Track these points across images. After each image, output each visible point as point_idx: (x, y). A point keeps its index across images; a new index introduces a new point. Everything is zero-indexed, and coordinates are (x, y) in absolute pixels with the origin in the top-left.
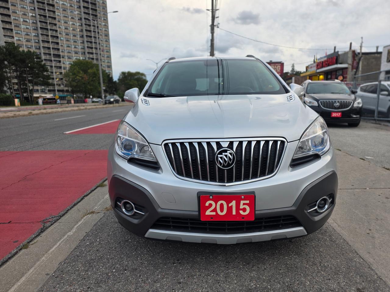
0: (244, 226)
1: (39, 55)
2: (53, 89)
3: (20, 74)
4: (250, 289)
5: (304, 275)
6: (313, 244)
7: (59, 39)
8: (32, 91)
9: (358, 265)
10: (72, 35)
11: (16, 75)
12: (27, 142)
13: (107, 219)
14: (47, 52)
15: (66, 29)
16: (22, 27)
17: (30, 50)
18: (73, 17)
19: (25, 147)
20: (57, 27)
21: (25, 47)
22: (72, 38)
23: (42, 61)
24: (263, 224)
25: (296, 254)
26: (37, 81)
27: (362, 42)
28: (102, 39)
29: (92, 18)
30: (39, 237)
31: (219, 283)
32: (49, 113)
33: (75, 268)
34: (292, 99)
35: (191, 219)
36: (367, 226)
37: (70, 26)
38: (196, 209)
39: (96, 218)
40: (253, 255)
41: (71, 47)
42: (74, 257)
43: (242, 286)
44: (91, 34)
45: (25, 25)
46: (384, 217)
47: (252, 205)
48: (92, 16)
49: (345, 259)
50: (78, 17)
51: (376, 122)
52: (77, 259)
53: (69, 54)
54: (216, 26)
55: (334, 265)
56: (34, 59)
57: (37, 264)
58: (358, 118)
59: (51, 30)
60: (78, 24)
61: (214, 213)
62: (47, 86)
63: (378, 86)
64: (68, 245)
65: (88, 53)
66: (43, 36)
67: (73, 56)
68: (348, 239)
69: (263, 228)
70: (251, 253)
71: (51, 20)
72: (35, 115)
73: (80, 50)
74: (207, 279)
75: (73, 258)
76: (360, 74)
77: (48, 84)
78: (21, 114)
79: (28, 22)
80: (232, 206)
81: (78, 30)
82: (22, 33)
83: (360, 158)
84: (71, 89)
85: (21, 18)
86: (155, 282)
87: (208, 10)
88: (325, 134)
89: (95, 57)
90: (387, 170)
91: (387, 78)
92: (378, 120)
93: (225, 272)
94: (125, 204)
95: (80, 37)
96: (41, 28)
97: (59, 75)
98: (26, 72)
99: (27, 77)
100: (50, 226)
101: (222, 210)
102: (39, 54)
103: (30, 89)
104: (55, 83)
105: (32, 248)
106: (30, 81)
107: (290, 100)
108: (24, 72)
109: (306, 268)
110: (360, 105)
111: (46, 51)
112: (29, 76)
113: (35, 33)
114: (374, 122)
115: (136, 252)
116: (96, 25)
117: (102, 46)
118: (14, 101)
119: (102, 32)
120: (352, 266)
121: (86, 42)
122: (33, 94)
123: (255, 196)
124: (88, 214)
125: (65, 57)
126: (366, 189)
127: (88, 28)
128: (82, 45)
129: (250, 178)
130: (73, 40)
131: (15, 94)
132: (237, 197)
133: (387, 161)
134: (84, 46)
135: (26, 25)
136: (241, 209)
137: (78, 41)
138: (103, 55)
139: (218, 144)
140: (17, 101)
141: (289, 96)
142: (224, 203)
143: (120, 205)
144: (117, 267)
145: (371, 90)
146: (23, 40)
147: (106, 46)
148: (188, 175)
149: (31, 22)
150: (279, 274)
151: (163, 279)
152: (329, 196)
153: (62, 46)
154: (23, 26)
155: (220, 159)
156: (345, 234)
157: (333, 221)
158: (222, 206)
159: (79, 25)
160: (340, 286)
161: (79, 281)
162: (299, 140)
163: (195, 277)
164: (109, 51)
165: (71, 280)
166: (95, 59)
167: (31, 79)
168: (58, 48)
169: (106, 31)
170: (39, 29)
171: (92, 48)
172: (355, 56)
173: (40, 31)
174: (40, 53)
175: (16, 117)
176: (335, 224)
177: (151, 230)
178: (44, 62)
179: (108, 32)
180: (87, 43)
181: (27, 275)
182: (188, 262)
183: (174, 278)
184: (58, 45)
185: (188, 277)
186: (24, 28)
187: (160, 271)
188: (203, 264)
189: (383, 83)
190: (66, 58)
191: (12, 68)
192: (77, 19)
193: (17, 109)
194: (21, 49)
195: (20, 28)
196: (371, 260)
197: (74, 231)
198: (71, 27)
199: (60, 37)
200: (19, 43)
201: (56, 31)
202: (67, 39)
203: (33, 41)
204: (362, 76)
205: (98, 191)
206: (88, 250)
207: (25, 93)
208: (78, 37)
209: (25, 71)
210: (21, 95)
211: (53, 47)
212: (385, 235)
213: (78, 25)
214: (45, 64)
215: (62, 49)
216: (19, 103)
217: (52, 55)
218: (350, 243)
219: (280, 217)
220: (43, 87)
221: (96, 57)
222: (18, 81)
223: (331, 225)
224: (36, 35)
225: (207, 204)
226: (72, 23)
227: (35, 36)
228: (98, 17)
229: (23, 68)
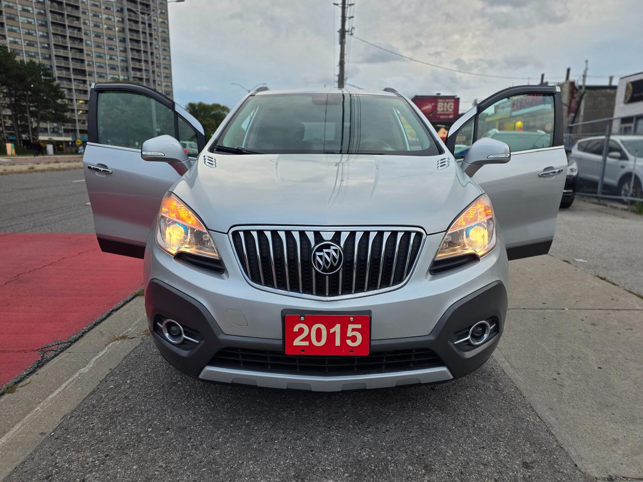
0: (354, 364)
1: (49, 69)
2: (73, 128)
3: (15, 101)
4: (359, 461)
5: (446, 440)
6: (467, 393)
7: (84, 44)
8: (36, 131)
9: (531, 427)
10: (105, 38)
11: (8, 103)
12: (24, 218)
13: (146, 348)
14: (63, 65)
15: (96, 26)
16: (20, 21)
17: (34, 60)
18: (109, 6)
19: (19, 225)
20: (80, 23)
21: (24, 55)
22: (105, 43)
23: (54, 80)
24: (385, 361)
25: (440, 408)
26: (45, 113)
27: (587, 69)
28: (157, 46)
29: (141, 9)
30: (34, 374)
31: (312, 451)
32: (64, 169)
33: (88, 424)
34: (445, 165)
35: (271, 352)
36: (554, 367)
37: (103, 22)
38: (279, 335)
39: (128, 346)
40: (371, 409)
41: (104, 57)
42: (88, 407)
43: (348, 455)
44: (139, 37)
45: (24, 17)
46: (584, 355)
47: (366, 331)
48: (141, 6)
49: (513, 417)
50: (116, 6)
51: (599, 200)
52: (93, 410)
53: (101, 70)
54: (348, 31)
55: (493, 426)
56: (41, 76)
57: (27, 417)
58: (570, 194)
59: (69, 27)
60: (117, 19)
61: (306, 343)
62: (62, 123)
63: (606, 141)
64: (79, 389)
65: (134, 69)
66: (57, 37)
67: (108, 73)
68: (522, 387)
69: (384, 367)
70: (368, 406)
71: (71, 10)
72: (40, 173)
73: (119, 64)
74: (296, 444)
75: (86, 409)
76: (580, 122)
77: (64, 120)
78: (15, 170)
79: (31, 12)
80: (334, 333)
81: (117, 29)
82: (20, 30)
83: (564, 259)
84: (103, 129)
85: (19, 4)
86: (213, 448)
87: (337, 5)
88: (491, 222)
89: (144, 77)
90: (601, 280)
91: (623, 129)
92: (602, 198)
93: (324, 435)
94: (169, 326)
95: (120, 41)
96: (52, 23)
97: (83, 105)
98: (27, 99)
99: (28, 107)
100: (53, 358)
101: (319, 338)
102: (49, 67)
103: (33, 127)
104: (77, 118)
105: (22, 392)
106: (33, 114)
107: (441, 166)
108: (23, 97)
109: (450, 430)
110: (575, 174)
111: (61, 62)
112: (31, 105)
113: (43, 32)
114: (596, 201)
115: (188, 402)
116: (147, 22)
117: (157, 58)
118: (5, 147)
119: (158, 34)
120: (522, 429)
121: (130, 50)
122: (37, 136)
123: (371, 318)
124: (115, 340)
125: (93, 75)
126: (563, 309)
127: (134, 27)
128: (123, 54)
129: (366, 290)
130: (107, 46)
131: (6, 135)
132: (342, 318)
133: (604, 266)
134: (126, 58)
135: (27, 18)
136: (349, 338)
137: (117, 48)
138: (159, 74)
139: (317, 234)
140: (9, 147)
141: (441, 160)
142: (322, 327)
143: (160, 327)
144: (155, 425)
145: (595, 148)
146: (22, 42)
147: (164, 59)
148: (269, 282)
149: (36, 13)
150: (408, 439)
151: (225, 443)
152: (490, 320)
153: (88, 55)
154: (21, 19)
155: (318, 258)
156: (519, 379)
157: (504, 359)
158: (319, 332)
159: (119, 21)
160: (497, 458)
161: (93, 444)
162: (446, 231)
163: (276, 442)
164: (168, 67)
165: (80, 442)
166: (144, 80)
167: (35, 111)
168: (82, 58)
169: (164, 32)
170: (50, 24)
171: (140, 61)
172: (575, 91)
173: (51, 29)
174: (51, 66)
175: (7, 175)
176: (507, 364)
177: (208, 368)
178: (57, 82)
179: (168, 34)
180: (131, 52)
181: (9, 435)
182: (268, 419)
183: (244, 443)
184: (82, 54)
185: (266, 441)
186: (24, 23)
187: (223, 431)
188: (291, 422)
189: (612, 137)
190: (96, 76)
191: (2, 90)
192: (115, 10)
193: (10, 160)
194: (18, 59)
195: (17, 21)
196: (552, 420)
197: (91, 366)
198: (105, 24)
199: (86, 41)
200: (15, 47)
201: (79, 29)
202: (97, 44)
203: (39, 44)
204: (583, 125)
205: (137, 302)
206: (110, 398)
207: (24, 134)
208: (116, 41)
209: (24, 95)
210: (17, 135)
211: (74, 57)
212: (580, 382)
213: (116, 21)
214: (58, 85)
215: (89, 61)
216: (14, 150)
217: (71, 70)
218: (525, 393)
219: (410, 351)
220: (55, 125)
221: (146, 76)
222: (12, 113)
223: (499, 365)
224: (45, 34)
225: (296, 329)
226: (107, 16)
227: (42, 36)
228: (152, 8)
229: (21, 91)
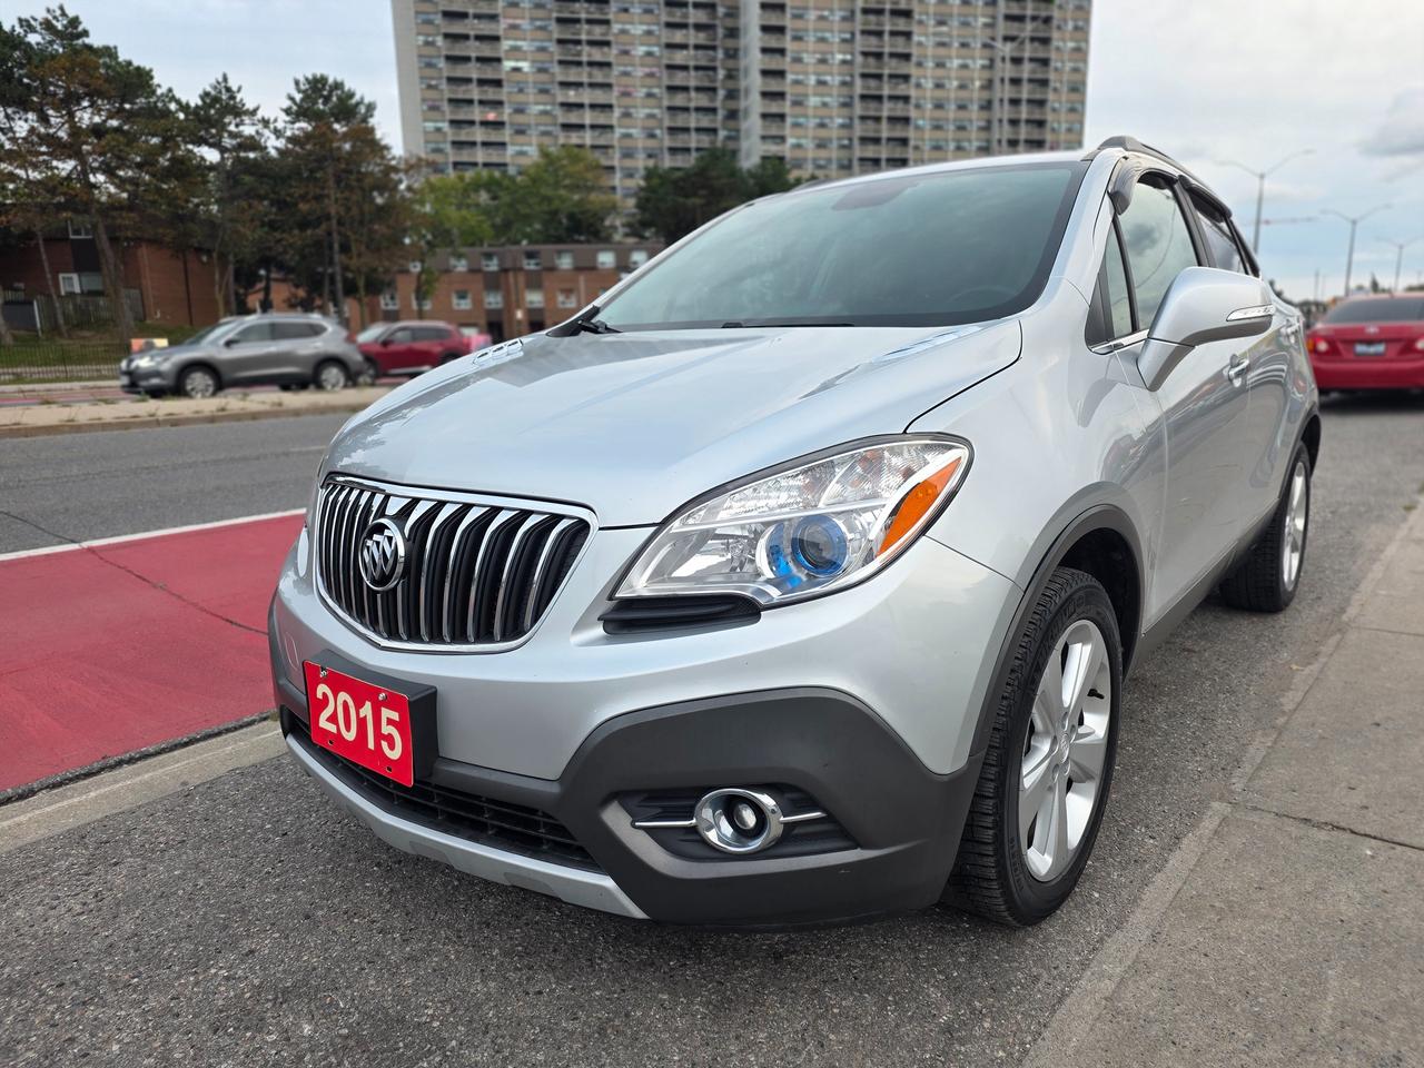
7: (912, 127)
10: (953, 107)
15: (937, 86)
16: (811, 104)
18: (968, 40)
20: (909, 87)
21: (811, 167)
22: (951, 117)
28: (1056, 105)
29: (1032, 31)
37: (953, 76)
41: (946, 148)
44: (1021, 92)
45: (818, 95)
48: (1034, 23)
50: (982, 37)
59: (890, 98)
60: (980, 63)
61: (334, 728)
66: (866, 121)
71: (896, 65)
79: (830, 83)
80: (365, 718)
81: (977, 84)
82: (808, 122)
85: (813, 74)
95: (981, 108)
96: (862, 97)
113: (844, 118)
117: (1053, 130)
119: (1062, 79)
121: (997, 124)
127: (1013, 72)
128: (984, 135)
129: (448, 639)
130: (953, 124)
134: (988, 141)
135: (822, 96)
136: (385, 738)
137: (972, 125)
139: (385, 500)
142: (350, 701)
146: (808, 143)
149: (838, 83)
153: (917, 149)
154: (813, 101)
155: (365, 553)
159: (983, 67)
162: (660, 525)
168: (904, 157)
169: (1075, 70)
170: (858, 100)
171: (1016, 144)
173: (858, 109)
179: (1085, 74)
184: (905, 147)
186: (816, 106)
192: (979, 46)
195: (805, 106)
198: (956, 79)
201: (907, 99)
202: (935, 122)
203: (835, 143)
208: (972, 110)
211: (889, 156)
213: (978, 67)
224: (847, 121)
225: (319, 693)
226: (962, 62)
227: (842, 126)
228: (1055, 24)
